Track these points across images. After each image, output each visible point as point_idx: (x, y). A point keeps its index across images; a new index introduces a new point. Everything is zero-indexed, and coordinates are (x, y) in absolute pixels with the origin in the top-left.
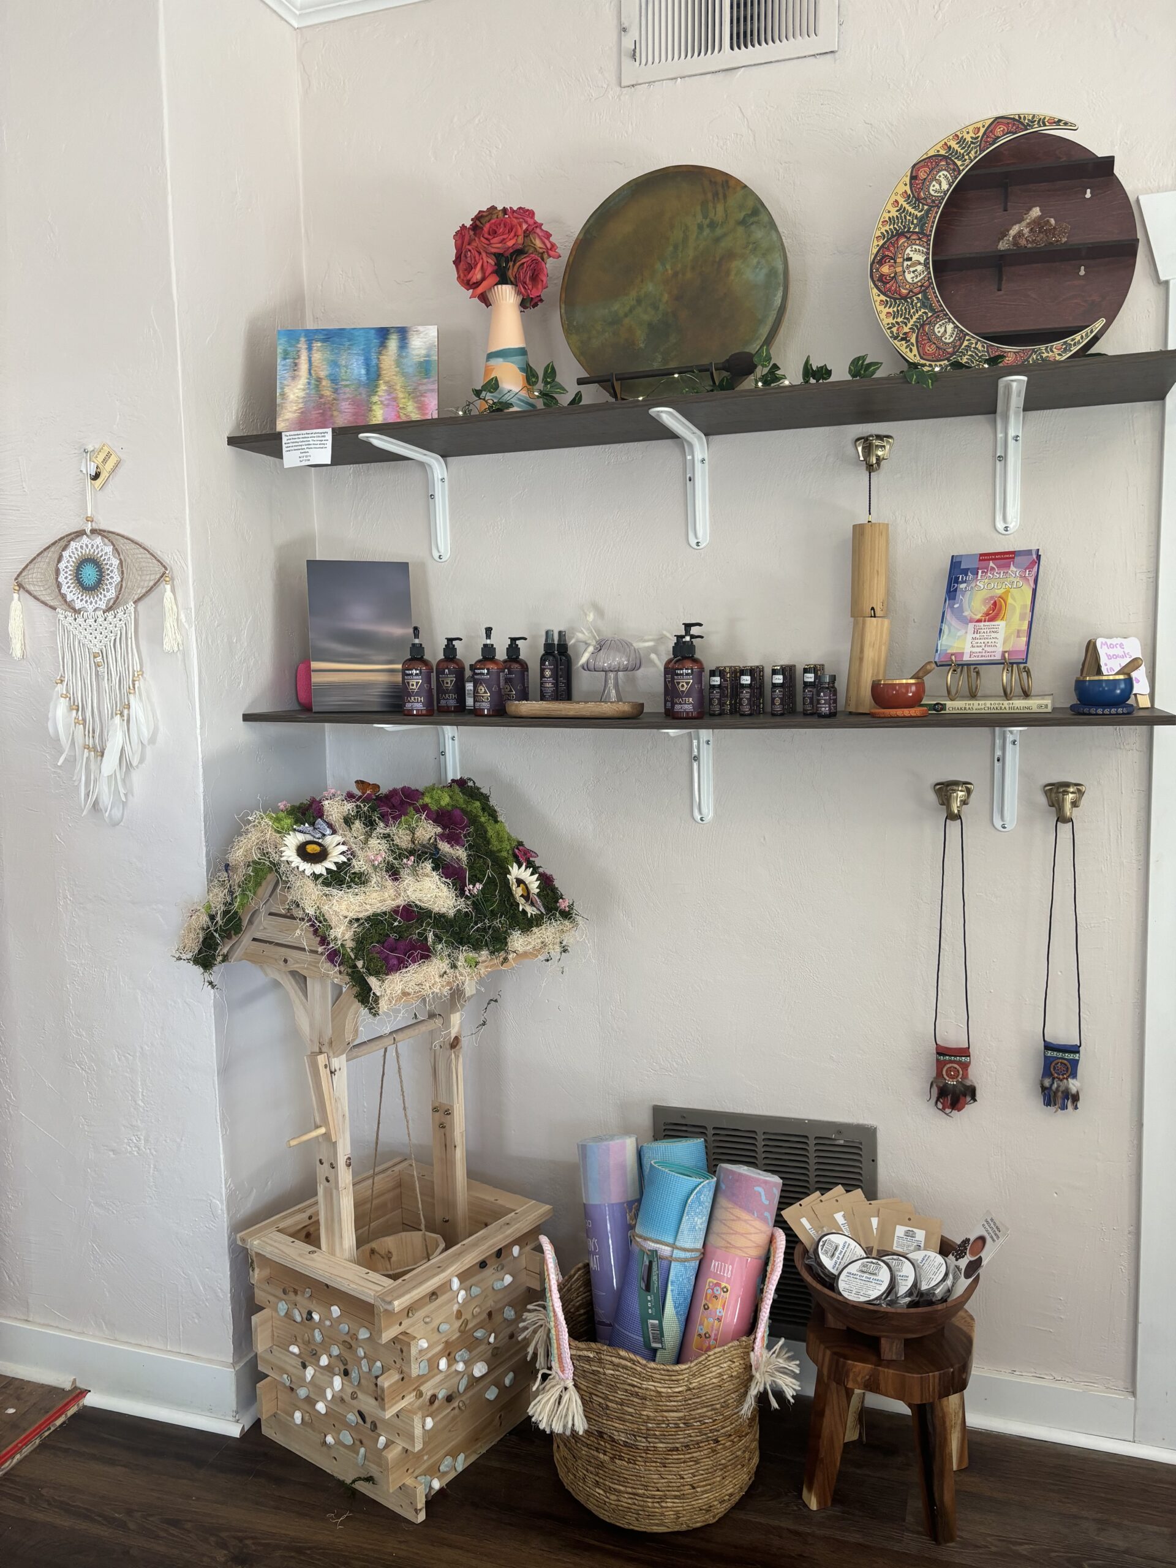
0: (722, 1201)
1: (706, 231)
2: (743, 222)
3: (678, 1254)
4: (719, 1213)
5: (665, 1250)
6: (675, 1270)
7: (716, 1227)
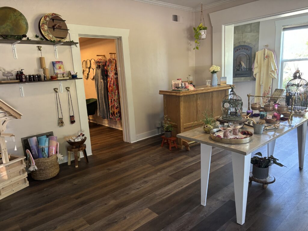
0: (50, 140)
1: (14, 16)
2: (19, 15)
3: (46, 147)
4: (50, 142)
5: (44, 147)
6: (46, 149)
7: (50, 143)
